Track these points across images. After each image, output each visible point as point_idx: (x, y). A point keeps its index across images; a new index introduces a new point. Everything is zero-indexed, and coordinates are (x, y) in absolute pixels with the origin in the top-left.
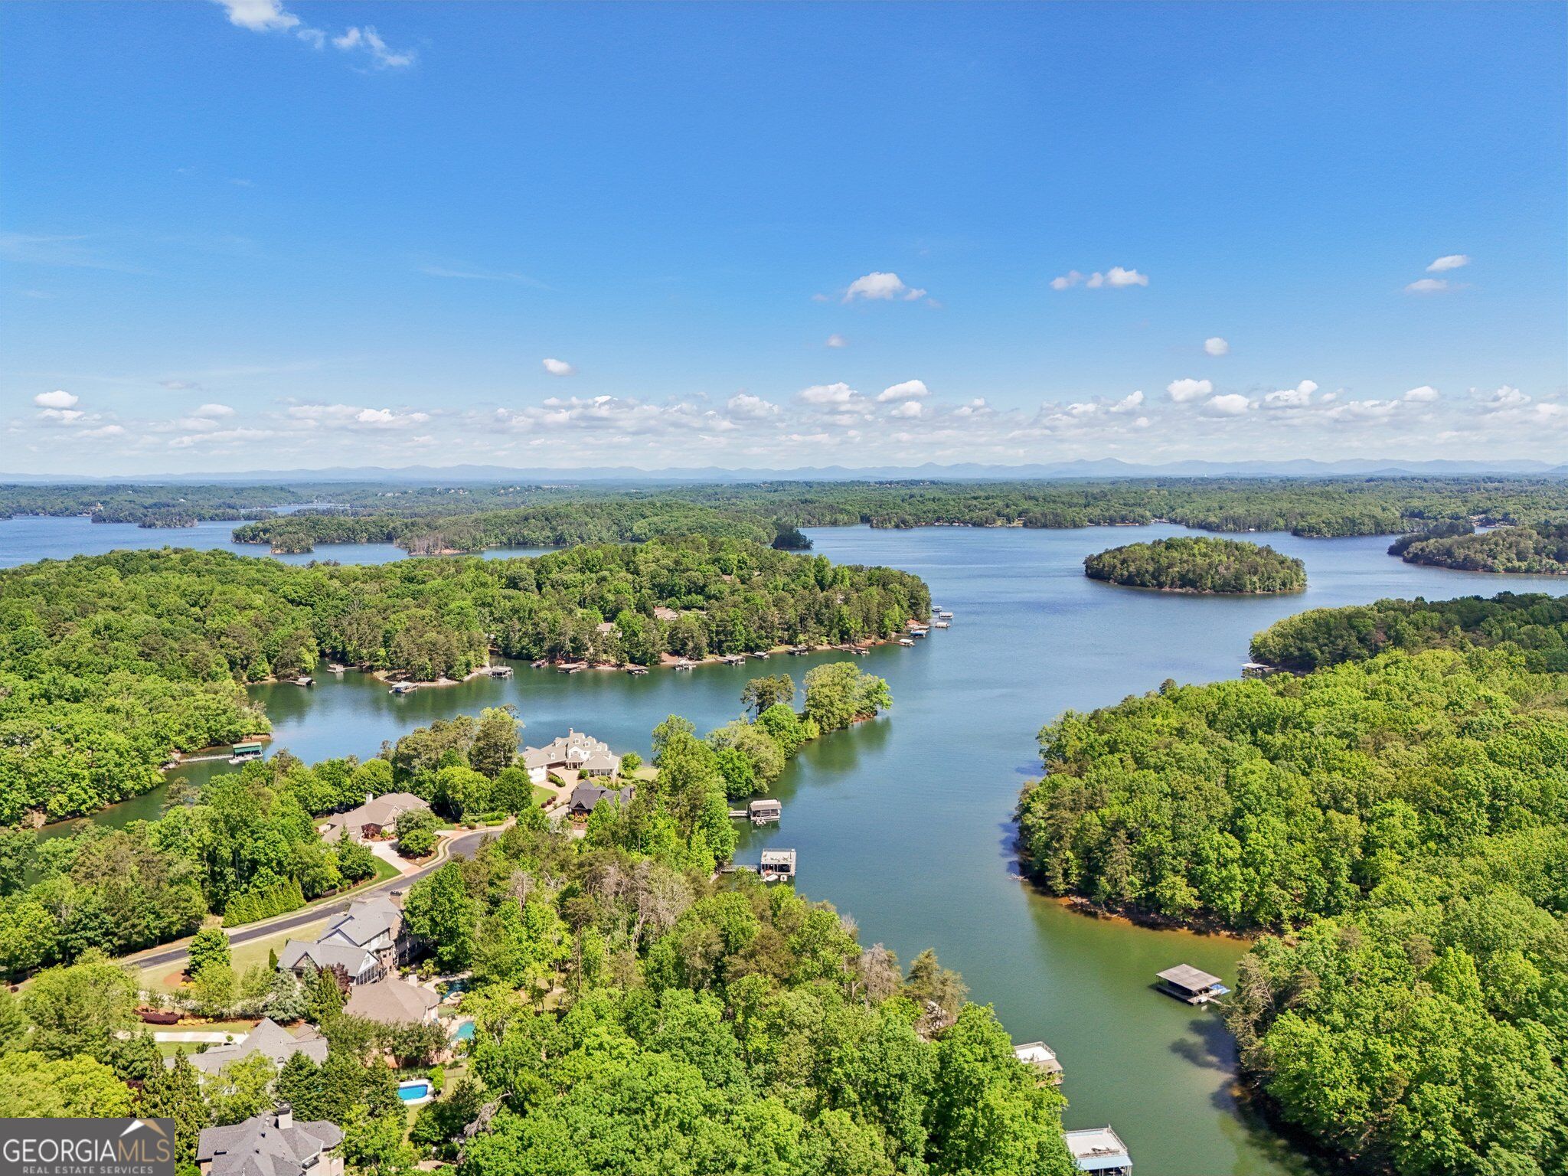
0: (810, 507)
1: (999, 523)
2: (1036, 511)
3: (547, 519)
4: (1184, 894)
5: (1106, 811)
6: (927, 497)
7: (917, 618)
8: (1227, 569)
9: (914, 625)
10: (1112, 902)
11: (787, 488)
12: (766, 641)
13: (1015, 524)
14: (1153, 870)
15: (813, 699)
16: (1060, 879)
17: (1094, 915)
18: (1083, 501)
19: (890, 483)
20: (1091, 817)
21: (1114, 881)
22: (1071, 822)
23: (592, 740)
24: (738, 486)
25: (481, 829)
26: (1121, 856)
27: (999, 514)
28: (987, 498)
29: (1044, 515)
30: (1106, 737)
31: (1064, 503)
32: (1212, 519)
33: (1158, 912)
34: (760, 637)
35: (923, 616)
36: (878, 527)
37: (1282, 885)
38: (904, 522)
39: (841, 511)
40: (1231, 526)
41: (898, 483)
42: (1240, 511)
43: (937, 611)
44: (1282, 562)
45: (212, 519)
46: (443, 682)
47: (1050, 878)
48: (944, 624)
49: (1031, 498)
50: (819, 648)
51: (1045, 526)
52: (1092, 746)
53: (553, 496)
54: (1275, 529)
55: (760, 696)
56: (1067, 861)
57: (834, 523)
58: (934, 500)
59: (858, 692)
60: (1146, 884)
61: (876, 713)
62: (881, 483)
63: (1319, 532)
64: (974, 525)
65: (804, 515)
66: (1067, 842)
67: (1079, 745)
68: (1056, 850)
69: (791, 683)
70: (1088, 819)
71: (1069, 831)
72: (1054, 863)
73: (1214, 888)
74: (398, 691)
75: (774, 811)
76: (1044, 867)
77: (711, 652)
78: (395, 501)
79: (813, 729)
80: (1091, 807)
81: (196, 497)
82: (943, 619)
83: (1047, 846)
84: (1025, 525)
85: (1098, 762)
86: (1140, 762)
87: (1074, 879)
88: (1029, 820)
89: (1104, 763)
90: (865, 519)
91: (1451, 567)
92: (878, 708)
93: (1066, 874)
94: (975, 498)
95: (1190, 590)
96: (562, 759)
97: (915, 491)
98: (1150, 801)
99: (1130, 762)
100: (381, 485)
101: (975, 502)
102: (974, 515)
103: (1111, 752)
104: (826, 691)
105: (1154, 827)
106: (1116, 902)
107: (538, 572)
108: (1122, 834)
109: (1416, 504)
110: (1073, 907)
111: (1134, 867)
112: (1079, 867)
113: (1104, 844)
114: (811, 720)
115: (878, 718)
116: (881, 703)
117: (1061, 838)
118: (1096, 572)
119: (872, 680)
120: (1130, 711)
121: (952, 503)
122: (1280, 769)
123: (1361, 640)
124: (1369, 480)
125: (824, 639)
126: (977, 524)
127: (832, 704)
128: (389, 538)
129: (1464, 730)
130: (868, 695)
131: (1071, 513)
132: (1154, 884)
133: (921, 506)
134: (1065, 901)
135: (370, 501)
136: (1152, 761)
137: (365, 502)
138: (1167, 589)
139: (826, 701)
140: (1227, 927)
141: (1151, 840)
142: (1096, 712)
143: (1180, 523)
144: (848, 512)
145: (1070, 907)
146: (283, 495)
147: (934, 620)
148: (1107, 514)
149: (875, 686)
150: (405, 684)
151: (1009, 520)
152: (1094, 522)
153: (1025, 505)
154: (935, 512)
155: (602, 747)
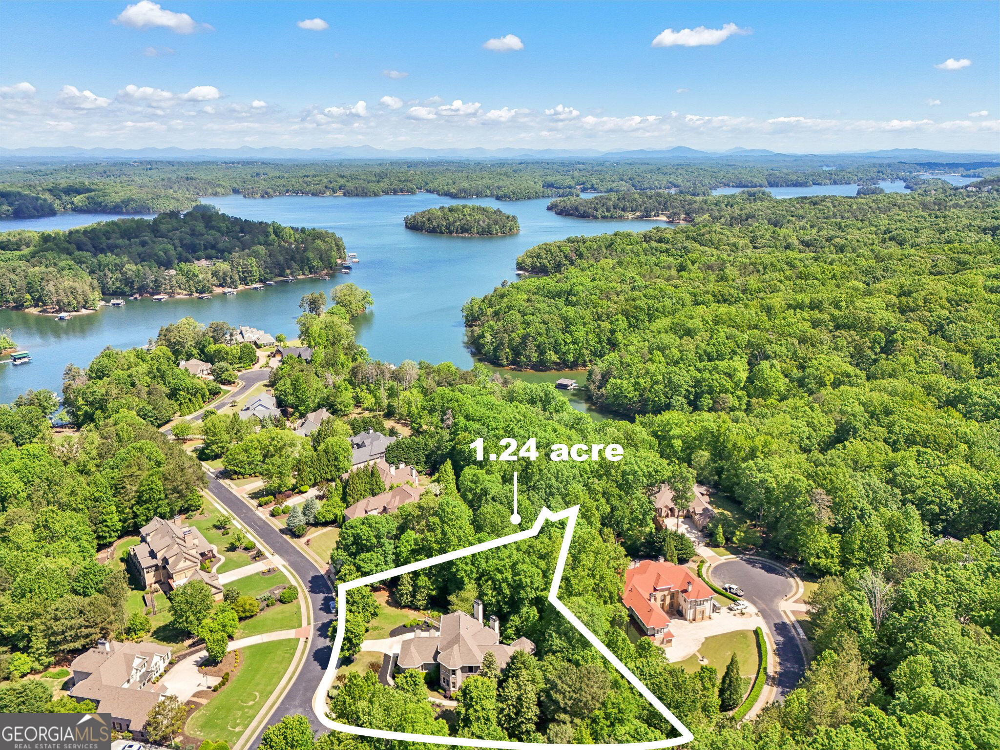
0: (194, 183)
1: (328, 194)
2: (350, 185)
4: (554, 357)
5: (519, 332)
6: (271, 175)
7: (340, 257)
8: (484, 222)
9: (339, 262)
10: (526, 365)
12: (270, 276)
13: (337, 194)
14: (542, 350)
16: (505, 360)
18: (375, 178)
19: (233, 163)
21: (527, 357)
22: (505, 338)
23: (255, 330)
26: (531, 346)
27: (327, 188)
28: (314, 176)
29: (355, 188)
31: (364, 180)
32: (452, 190)
33: (544, 365)
35: (343, 256)
36: (249, 197)
37: (587, 349)
38: (266, 193)
39: (218, 186)
40: (463, 194)
41: (239, 163)
42: (465, 185)
44: (508, 218)
46: (84, 312)
47: (501, 360)
49: (345, 177)
50: (300, 277)
51: (357, 195)
52: (501, 309)
54: (486, 196)
56: (507, 353)
57: (217, 194)
58: (279, 178)
60: (540, 356)
61: (365, 308)
62: (226, 163)
63: (509, 197)
64: (313, 195)
66: (506, 345)
67: (491, 310)
68: (501, 349)
69: (324, 296)
70: (513, 336)
71: (506, 341)
72: (502, 355)
73: (564, 353)
74: (61, 319)
76: (496, 357)
80: (513, 332)
83: (496, 349)
84: (345, 195)
87: (510, 359)
88: (484, 341)
90: (236, 192)
91: (578, 216)
92: (367, 305)
93: (507, 358)
94: (308, 177)
95: (467, 235)
97: (256, 169)
101: (308, 179)
102: (311, 188)
105: (540, 335)
106: (528, 364)
109: (550, 179)
110: (511, 369)
111: (535, 350)
112: (512, 354)
113: (522, 344)
116: (369, 302)
117: (502, 345)
118: (413, 226)
119: (362, 291)
121: (293, 180)
122: (578, 309)
123: (566, 257)
124: (521, 163)
125: (300, 272)
126: (315, 194)
129: (633, 289)
130: (363, 299)
131: (372, 187)
132: (542, 356)
133: (274, 182)
134: (507, 368)
138: (454, 235)
140: (568, 367)
141: (540, 339)
143: (433, 192)
144: (223, 187)
145: (509, 369)
148: (391, 187)
149: (365, 294)
150: (63, 314)
151: (334, 192)
152: (386, 193)
153: (342, 181)
154: (284, 186)
155: (262, 332)
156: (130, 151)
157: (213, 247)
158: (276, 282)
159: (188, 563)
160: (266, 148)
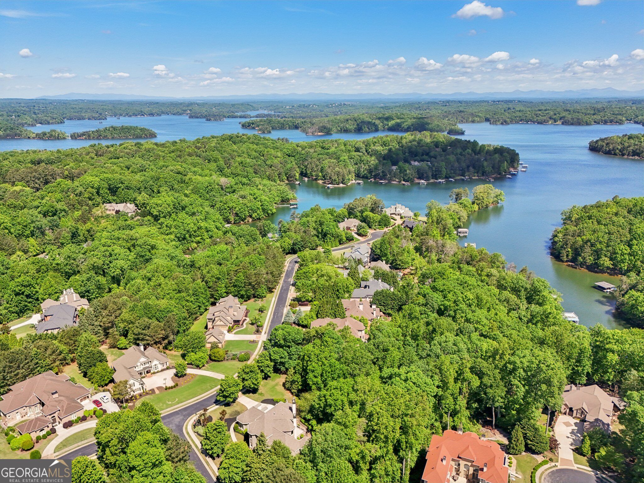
0: (462, 114)
1: (550, 122)
2: (569, 117)
3: (355, 121)
4: (608, 263)
5: (584, 237)
6: (517, 109)
7: (513, 167)
9: (512, 170)
10: (582, 265)
11: (450, 104)
12: (453, 175)
13: (558, 123)
14: (598, 255)
15: (477, 197)
16: (565, 257)
17: (576, 268)
18: (592, 112)
19: (499, 102)
20: (579, 239)
21: (584, 258)
22: (571, 240)
23: (403, 207)
24: (429, 103)
25: (378, 230)
26: (588, 251)
27: (550, 118)
28: (546, 110)
29: (572, 119)
30: (588, 214)
31: (583, 113)
33: (598, 268)
34: (451, 173)
35: (516, 166)
36: (493, 124)
38: (505, 121)
39: (477, 116)
41: (502, 101)
43: (522, 164)
45: (228, 117)
46: (341, 185)
47: (562, 256)
48: (524, 170)
49: (567, 110)
50: (474, 178)
51: (572, 124)
52: (582, 217)
53: (350, 108)
55: (457, 195)
56: (568, 251)
57: (473, 122)
58: (520, 111)
59: (493, 195)
60: (595, 260)
61: (498, 203)
62: (494, 102)
64: (539, 123)
65: (460, 118)
66: (569, 246)
67: (577, 216)
68: (565, 248)
69: (468, 191)
70: (577, 239)
71: (570, 243)
72: (564, 253)
73: (618, 262)
74: (328, 188)
75: (466, 232)
76: (560, 253)
77: (432, 178)
78: (290, 110)
79: (476, 207)
80: (579, 236)
81: (219, 108)
82: (524, 167)
83: (562, 247)
84: (563, 124)
85: (583, 222)
86: (599, 223)
87: (570, 257)
88: (556, 239)
89: (586, 222)
90: (487, 120)
92: (499, 201)
93: (567, 256)
94: (540, 110)
95: (636, 157)
96: (394, 212)
97: (511, 106)
98: (600, 234)
99: (596, 223)
100: (282, 102)
101: (540, 112)
102: (538, 118)
103: (589, 219)
104: (482, 194)
105: (600, 242)
106: (583, 264)
107: (366, 146)
108: (589, 244)
110: (569, 265)
111: (592, 254)
112: (572, 254)
113: (582, 247)
114: (476, 204)
115: (499, 205)
116: (501, 200)
117: (567, 245)
118: (594, 148)
119: (498, 191)
120: (598, 206)
121: (529, 113)
125: (476, 174)
126: (540, 123)
127: (483, 199)
128: (296, 127)
130: (497, 196)
131: (586, 118)
132: (597, 260)
133: (514, 114)
134: (566, 264)
135: (281, 110)
136: (604, 223)
137: (279, 110)
138: (625, 157)
139: (481, 198)
140: (620, 273)
141: (599, 246)
142: (585, 206)
144: (480, 117)
145: (567, 265)
146: (249, 107)
147: (520, 168)
148: (603, 119)
149: (499, 193)
150: (330, 185)
151: (555, 121)
152: (597, 122)
153: (564, 114)
154: (520, 117)
155: (407, 209)
156: (447, 95)
157: (427, 154)
158: (455, 180)
159: (222, 323)
160: (532, 91)
